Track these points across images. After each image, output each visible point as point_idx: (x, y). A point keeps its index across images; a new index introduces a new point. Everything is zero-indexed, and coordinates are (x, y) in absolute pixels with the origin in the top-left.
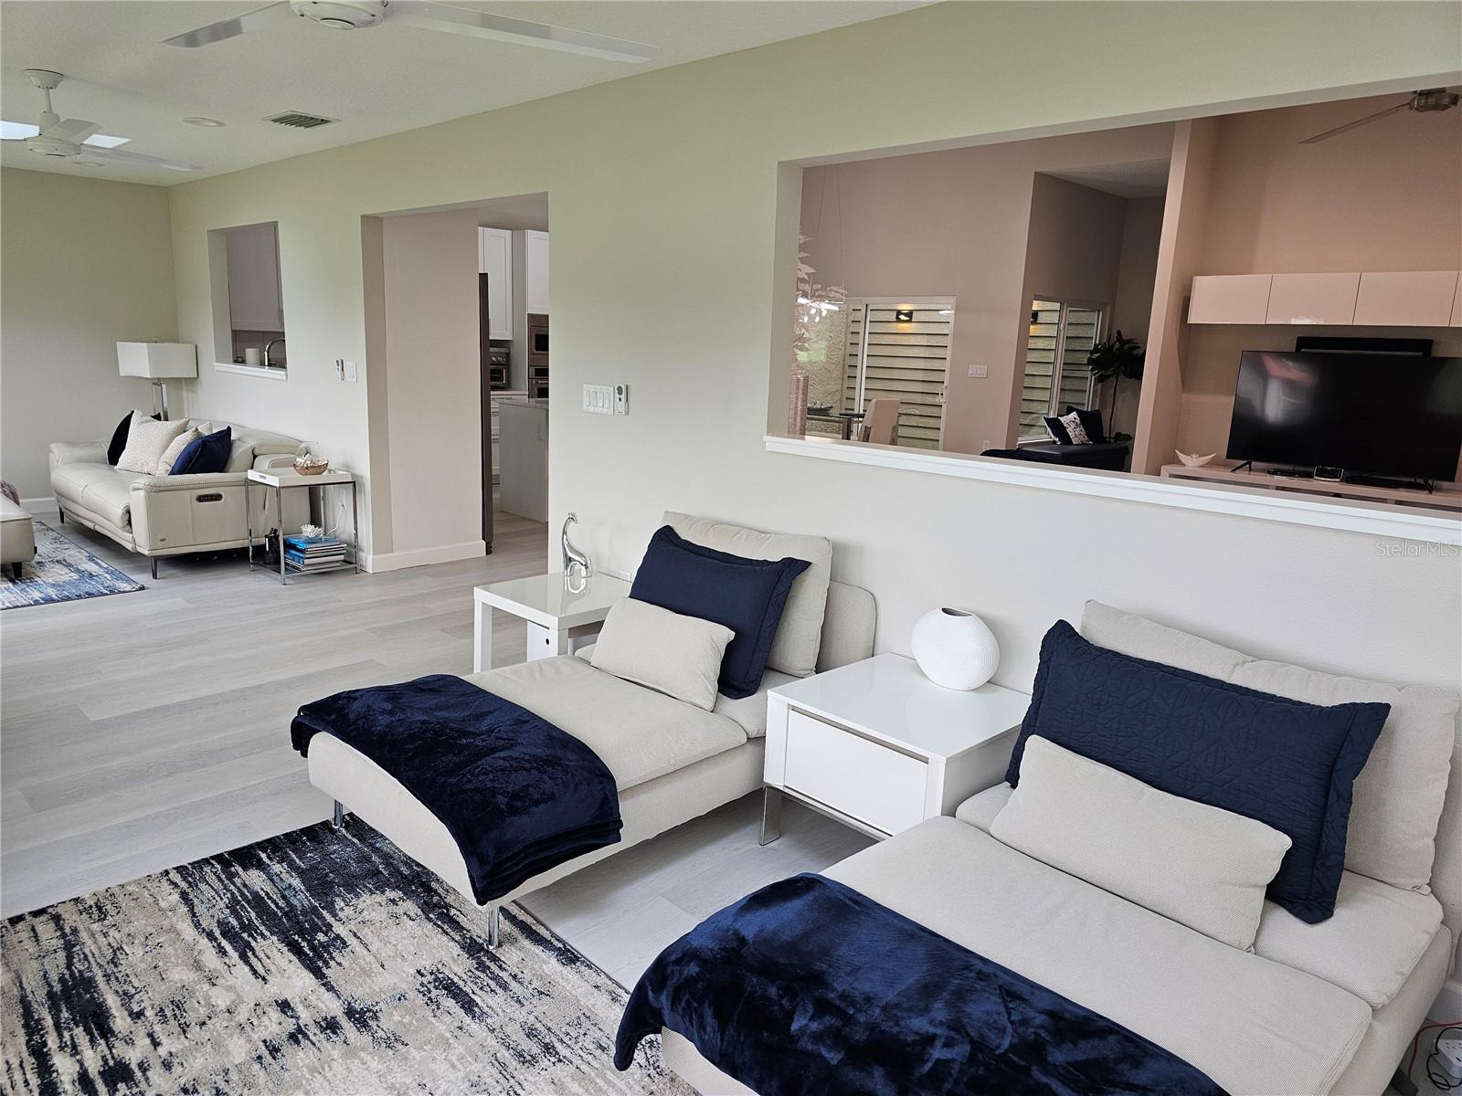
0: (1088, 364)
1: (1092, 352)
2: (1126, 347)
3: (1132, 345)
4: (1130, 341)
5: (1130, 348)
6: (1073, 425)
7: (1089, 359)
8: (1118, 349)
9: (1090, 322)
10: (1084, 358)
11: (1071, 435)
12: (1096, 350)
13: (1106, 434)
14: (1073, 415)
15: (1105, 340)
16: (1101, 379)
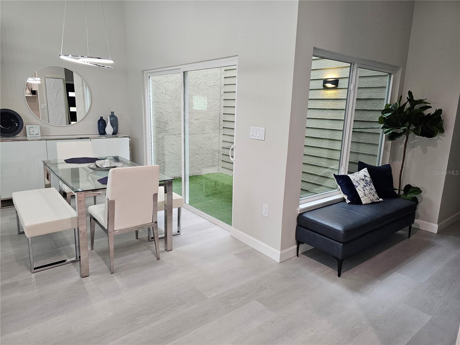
0: (380, 122)
1: (384, 112)
2: (417, 107)
3: (424, 105)
4: (421, 101)
5: (421, 108)
6: (362, 183)
7: (380, 118)
8: (409, 109)
9: (382, 85)
10: (377, 116)
11: (361, 193)
12: (386, 110)
13: (396, 185)
14: (364, 172)
15: (396, 101)
16: (392, 137)
